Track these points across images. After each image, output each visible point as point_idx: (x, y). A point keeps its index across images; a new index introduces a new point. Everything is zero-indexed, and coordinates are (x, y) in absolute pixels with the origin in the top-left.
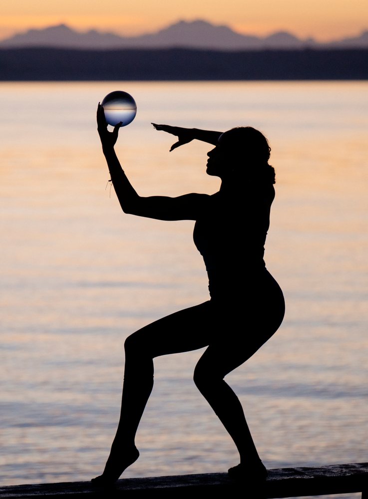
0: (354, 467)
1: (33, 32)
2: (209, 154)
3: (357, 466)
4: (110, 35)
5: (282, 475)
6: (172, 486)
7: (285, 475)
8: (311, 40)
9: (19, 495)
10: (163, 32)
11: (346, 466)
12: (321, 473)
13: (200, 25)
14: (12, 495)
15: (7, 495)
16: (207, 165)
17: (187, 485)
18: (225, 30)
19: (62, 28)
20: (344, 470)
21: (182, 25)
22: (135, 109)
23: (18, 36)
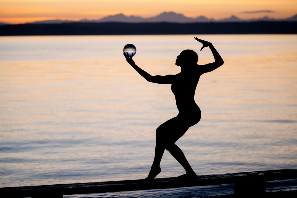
0: (231, 174)
1: (110, 17)
2: (177, 57)
3: (232, 174)
4: (138, 18)
5: (205, 177)
6: (165, 181)
7: (206, 177)
8: (212, 19)
9: (110, 185)
10: (158, 17)
11: (229, 174)
12: (220, 177)
13: (172, 14)
14: (107, 185)
15: (106, 185)
16: (176, 62)
17: (171, 181)
18: (181, 16)
19: (121, 15)
20: (228, 176)
21: (165, 13)
22: (136, 50)
23: (105, 18)
